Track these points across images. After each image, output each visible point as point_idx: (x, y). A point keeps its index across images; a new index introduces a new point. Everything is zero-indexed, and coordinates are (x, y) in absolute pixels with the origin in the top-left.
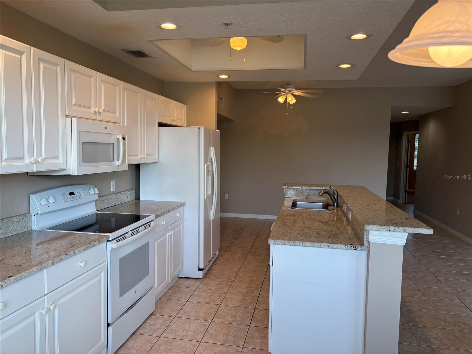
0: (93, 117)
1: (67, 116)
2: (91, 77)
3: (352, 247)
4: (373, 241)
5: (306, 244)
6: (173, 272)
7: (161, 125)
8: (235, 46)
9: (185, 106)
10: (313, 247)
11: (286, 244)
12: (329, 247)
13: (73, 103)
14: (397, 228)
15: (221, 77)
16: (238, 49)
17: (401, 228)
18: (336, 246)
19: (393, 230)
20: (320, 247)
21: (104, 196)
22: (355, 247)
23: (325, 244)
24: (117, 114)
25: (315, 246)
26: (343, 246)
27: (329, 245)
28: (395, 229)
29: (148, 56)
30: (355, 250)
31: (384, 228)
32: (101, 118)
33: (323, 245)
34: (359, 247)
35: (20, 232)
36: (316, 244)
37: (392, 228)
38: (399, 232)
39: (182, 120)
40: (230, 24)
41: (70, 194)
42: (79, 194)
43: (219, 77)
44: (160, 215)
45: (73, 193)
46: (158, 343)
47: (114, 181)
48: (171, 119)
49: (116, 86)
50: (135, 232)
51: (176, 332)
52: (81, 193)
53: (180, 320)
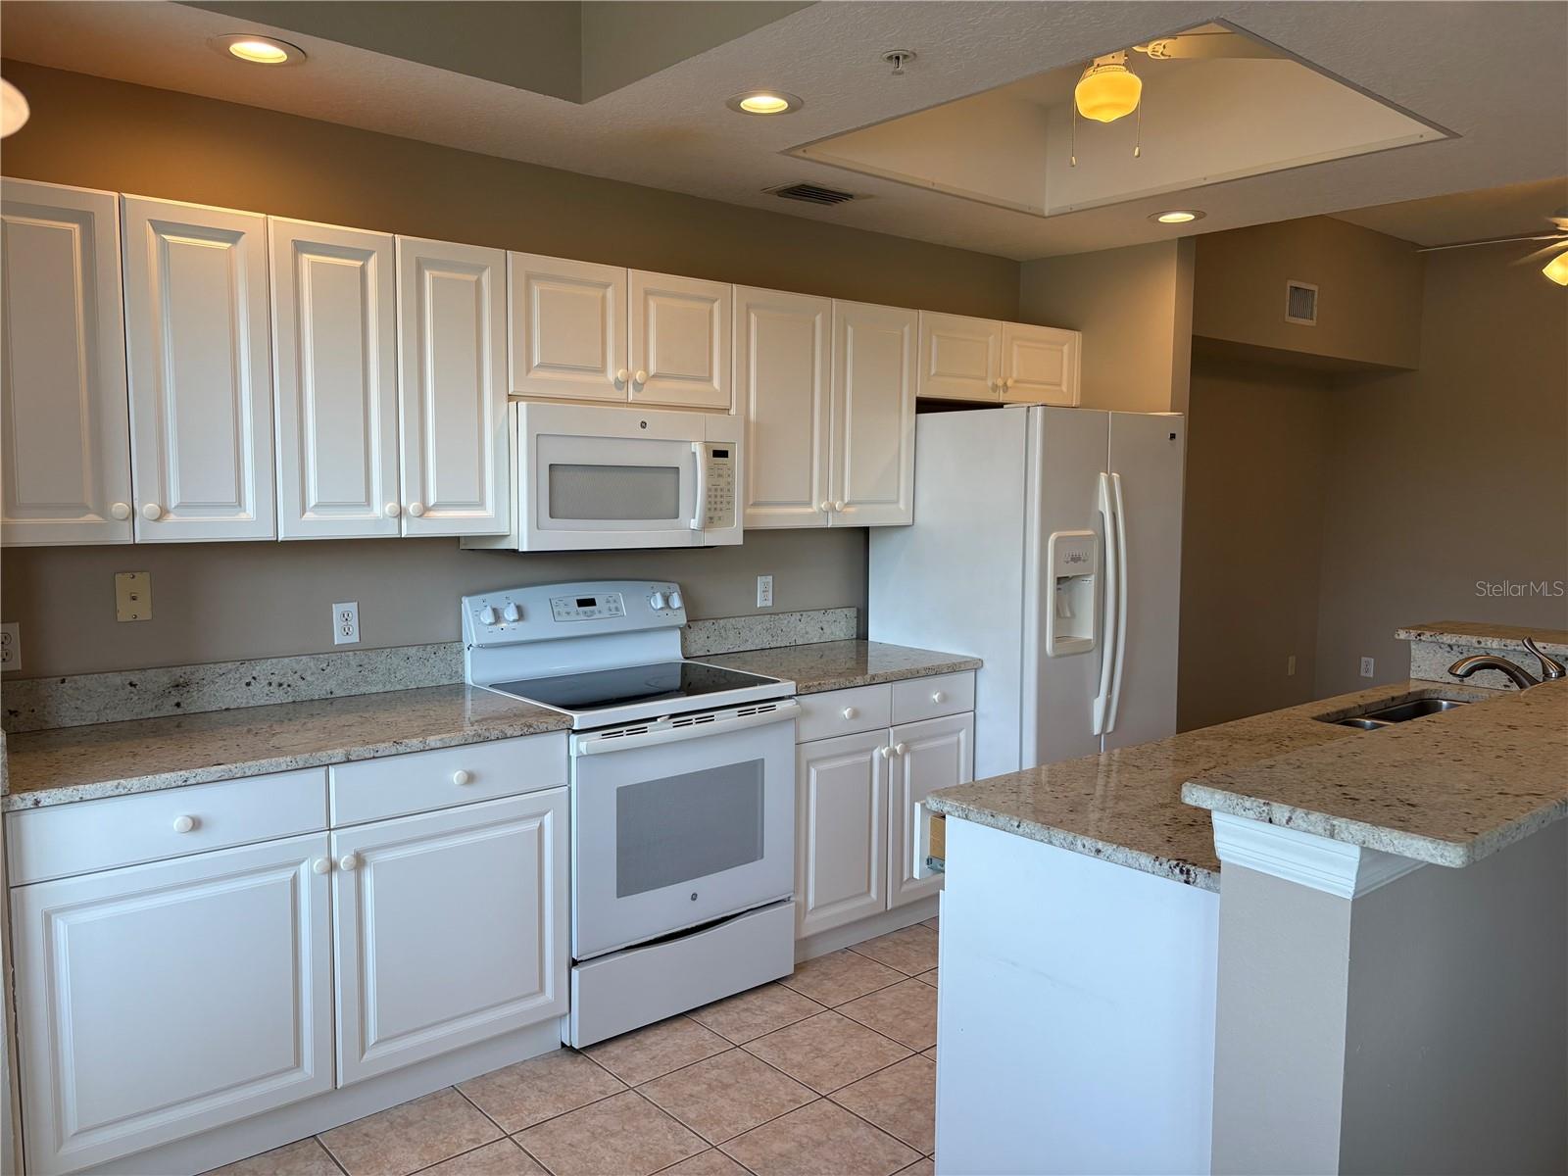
0: (617, 395)
1: (510, 397)
2: (606, 286)
3: (1177, 871)
4: (1229, 856)
5: (1027, 830)
7: (925, 405)
8: (1095, 109)
9: (1076, 332)
10: (1050, 843)
11: (971, 816)
12: (1101, 855)
13: (536, 361)
14: (1300, 812)
15: (1163, 219)
16: (1107, 116)
17: (1315, 817)
18: (1123, 853)
19: (1285, 822)
20: (1072, 847)
21: (721, 619)
22: (1188, 871)
23: (1088, 842)
24: (716, 383)
25: (1057, 843)
26: (1145, 860)
27: (1100, 845)
28: (1290, 818)
29: (851, 196)
30: (1187, 882)
31: (1248, 804)
32: (642, 397)
33: (1079, 844)
34: (1199, 874)
35: (427, 683)
36: (1059, 835)
37: (1281, 811)
38: (1309, 832)
39: (1060, 385)
40: (905, 57)
41: (582, 603)
42: (613, 606)
43: (1161, 219)
44: (826, 688)
45: (591, 602)
46: (713, 1061)
47: (770, 579)
48: (990, 384)
49: (714, 301)
50: (694, 721)
51: (788, 1048)
52: (621, 602)
53: (834, 1023)
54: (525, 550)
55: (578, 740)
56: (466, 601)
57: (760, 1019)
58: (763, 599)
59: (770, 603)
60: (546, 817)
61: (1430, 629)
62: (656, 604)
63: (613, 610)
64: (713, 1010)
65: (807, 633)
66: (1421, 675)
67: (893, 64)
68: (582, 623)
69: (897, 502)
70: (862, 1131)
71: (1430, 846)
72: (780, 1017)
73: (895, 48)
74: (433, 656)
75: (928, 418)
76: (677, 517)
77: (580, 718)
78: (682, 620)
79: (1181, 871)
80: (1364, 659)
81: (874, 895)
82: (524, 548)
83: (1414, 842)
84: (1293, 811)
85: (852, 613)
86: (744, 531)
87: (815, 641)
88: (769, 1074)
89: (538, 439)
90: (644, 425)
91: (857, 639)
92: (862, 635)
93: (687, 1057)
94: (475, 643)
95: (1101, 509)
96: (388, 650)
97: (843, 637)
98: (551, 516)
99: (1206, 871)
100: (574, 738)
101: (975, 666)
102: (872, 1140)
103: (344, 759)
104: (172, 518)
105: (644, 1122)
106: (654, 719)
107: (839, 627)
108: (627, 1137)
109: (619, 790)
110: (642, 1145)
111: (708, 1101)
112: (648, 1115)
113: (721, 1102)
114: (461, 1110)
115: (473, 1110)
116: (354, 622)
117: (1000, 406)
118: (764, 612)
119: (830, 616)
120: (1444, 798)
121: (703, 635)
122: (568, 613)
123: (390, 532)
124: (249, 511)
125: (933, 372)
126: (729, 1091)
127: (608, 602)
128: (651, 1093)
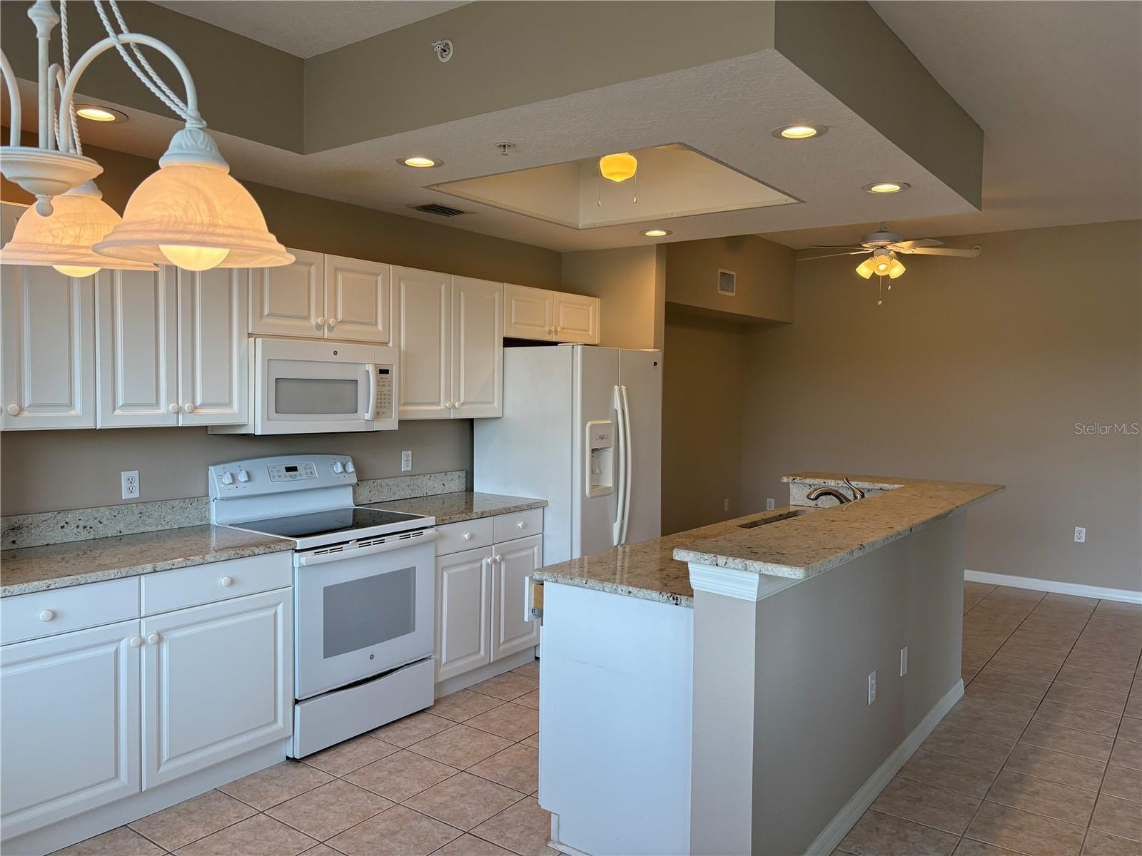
0: (318, 334)
1: (250, 335)
2: (311, 264)
3: (671, 599)
4: (697, 586)
5: (591, 585)
6: (503, 642)
7: (509, 342)
8: (612, 174)
9: (597, 299)
10: (604, 590)
11: (559, 581)
12: (631, 595)
13: (266, 311)
14: (731, 559)
16: (618, 179)
17: (738, 560)
18: (643, 592)
19: (723, 564)
20: (615, 592)
21: (378, 479)
22: (677, 598)
23: (624, 588)
24: (380, 327)
25: (608, 590)
26: (655, 594)
27: (631, 589)
28: (726, 562)
29: (461, 212)
30: (676, 604)
31: (706, 557)
32: (333, 335)
33: (619, 589)
34: (683, 599)
35: (186, 525)
36: (608, 586)
37: (722, 560)
38: (735, 569)
39: (588, 331)
40: (508, 146)
41: (289, 469)
42: (309, 471)
43: (647, 234)
44: (455, 520)
45: (294, 469)
46: (389, 758)
47: (410, 452)
48: (547, 330)
49: (378, 275)
50: (372, 543)
51: (436, 747)
52: (314, 468)
53: (463, 731)
54: (260, 434)
55: (299, 556)
56: (212, 469)
57: (415, 733)
58: (405, 466)
59: (410, 469)
60: (278, 607)
61: (799, 476)
62: (337, 470)
63: (309, 473)
64: (383, 730)
65: (434, 487)
66: (794, 503)
67: (502, 149)
68: (289, 483)
69: (492, 403)
70: (489, 786)
71: (789, 570)
72: (429, 730)
73: (505, 141)
74: (190, 506)
75: (510, 350)
76: (356, 412)
77: (301, 542)
78: (354, 480)
79: (674, 599)
80: (768, 500)
81: (482, 652)
82: (258, 433)
83: (783, 568)
84: (728, 559)
85: (463, 474)
86: (399, 421)
87: (439, 493)
88: (426, 763)
89: (269, 362)
90: (335, 353)
91: (466, 490)
92: (470, 489)
93: (372, 758)
94: (219, 496)
95: (615, 407)
96: (160, 502)
97: (457, 490)
98: (276, 412)
99: (686, 597)
100: (296, 555)
101: (542, 505)
102: (495, 790)
103: (152, 570)
104: (26, 413)
105: (350, 795)
106: (347, 542)
107: (455, 484)
108: (341, 804)
109: (325, 589)
110: (352, 808)
111: (390, 780)
112: (352, 791)
113: (398, 780)
114: (224, 802)
115: (234, 801)
116: (136, 484)
117: (555, 344)
118: (406, 474)
119: (449, 477)
120: (797, 551)
121: (367, 490)
122: (280, 476)
123: (171, 423)
124: (77, 410)
125: (513, 322)
126: (403, 774)
127: (306, 468)
128: (352, 779)
